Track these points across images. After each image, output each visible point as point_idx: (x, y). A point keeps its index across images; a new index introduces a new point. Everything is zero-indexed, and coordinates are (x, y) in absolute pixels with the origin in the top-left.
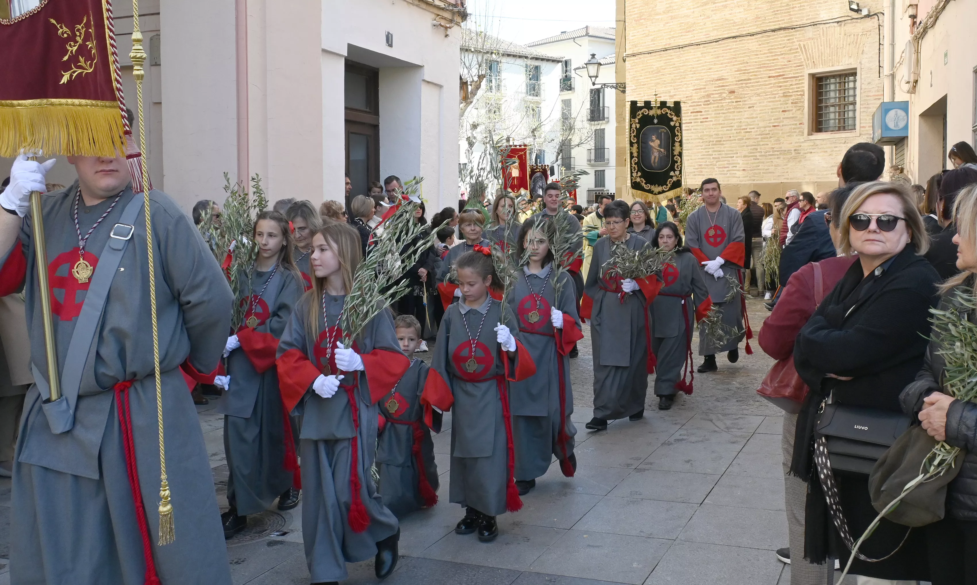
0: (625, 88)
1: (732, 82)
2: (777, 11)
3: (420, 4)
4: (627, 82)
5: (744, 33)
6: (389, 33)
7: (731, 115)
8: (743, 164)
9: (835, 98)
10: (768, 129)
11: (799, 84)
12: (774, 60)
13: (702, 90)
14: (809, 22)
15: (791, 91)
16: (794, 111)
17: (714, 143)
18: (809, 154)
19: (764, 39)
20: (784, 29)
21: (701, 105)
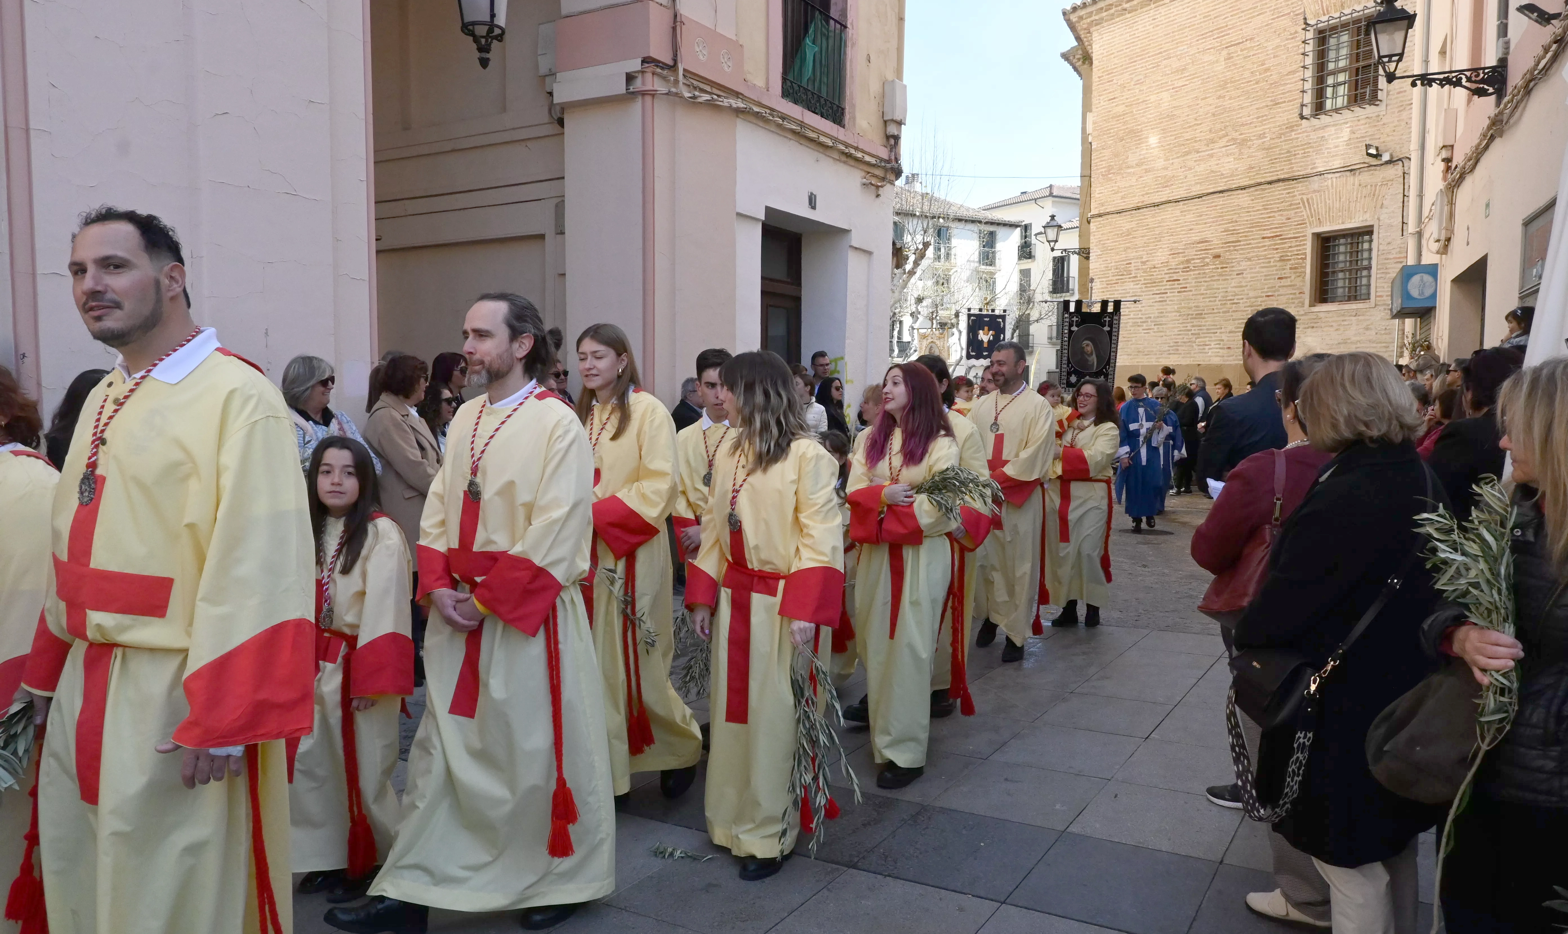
0: (1089, 253)
1: (1218, 244)
2: (1276, 159)
3: (848, 160)
4: (1092, 246)
5: (1234, 186)
6: (812, 194)
7: (1214, 283)
8: (1228, 341)
9: (1345, 262)
10: (1260, 299)
11: (1300, 245)
12: (1269, 217)
13: (1181, 255)
14: (1315, 171)
15: (1289, 254)
16: (1293, 278)
17: (1194, 316)
18: (1310, 330)
19: (1258, 192)
20: (1283, 180)
21: (1179, 272)
